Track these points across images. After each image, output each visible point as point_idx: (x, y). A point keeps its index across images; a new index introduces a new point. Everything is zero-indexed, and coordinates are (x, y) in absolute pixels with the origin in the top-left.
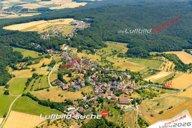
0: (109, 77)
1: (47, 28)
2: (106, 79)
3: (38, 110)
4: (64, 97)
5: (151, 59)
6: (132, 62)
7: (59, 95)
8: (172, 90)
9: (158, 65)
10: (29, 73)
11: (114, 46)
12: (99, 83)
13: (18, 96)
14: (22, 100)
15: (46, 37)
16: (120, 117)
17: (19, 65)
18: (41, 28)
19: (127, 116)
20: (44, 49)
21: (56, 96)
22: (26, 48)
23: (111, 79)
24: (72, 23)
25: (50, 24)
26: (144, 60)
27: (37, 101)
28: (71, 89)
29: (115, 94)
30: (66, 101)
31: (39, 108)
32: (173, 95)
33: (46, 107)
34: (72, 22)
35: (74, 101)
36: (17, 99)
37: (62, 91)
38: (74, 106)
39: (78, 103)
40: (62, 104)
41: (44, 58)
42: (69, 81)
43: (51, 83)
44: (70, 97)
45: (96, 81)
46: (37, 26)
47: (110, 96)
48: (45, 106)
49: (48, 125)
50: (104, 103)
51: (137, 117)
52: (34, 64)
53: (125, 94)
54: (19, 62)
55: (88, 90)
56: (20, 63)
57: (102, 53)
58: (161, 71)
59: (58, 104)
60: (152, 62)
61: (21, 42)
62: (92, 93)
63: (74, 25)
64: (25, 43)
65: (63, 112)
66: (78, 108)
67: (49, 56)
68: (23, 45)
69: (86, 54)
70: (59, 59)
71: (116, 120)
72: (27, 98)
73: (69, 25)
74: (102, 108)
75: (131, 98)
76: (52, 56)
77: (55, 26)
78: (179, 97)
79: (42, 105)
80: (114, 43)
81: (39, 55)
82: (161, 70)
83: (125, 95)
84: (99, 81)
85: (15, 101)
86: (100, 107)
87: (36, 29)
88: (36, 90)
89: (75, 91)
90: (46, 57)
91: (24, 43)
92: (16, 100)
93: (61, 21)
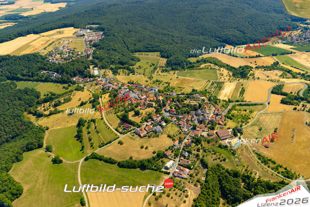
0: (188, 105)
1: (49, 46)
2: (185, 109)
3: (125, 178)
4: (149, 148)
5: (200, 69)
6: (185, 76)
7: (142, 147)
8: (257, 106)
9: (214, 75)
10: (68, 120)
11: (147, 59)
12: (180, 117)
13: (79, 163)
14: (90, 167)
15: (57, 60)
16: (236, 159)
17: (43, 109)
18: (40, 47)
19: (242, 156)
20: (68, 79)
21: (137, 149)
22: (37, 81)
23: (191, 108)
24: (77, 35)
25: (48, 39)
26: (193, 71)
27: (115, 164)
28: (152, 134)
29: (209, 128)
30: (156, 154)
31: (124, 174)
32: (262, 112)
33: (133, 169)
34: (76, 32)
35: (166, 150)
36: (82, 167)
37: (141, 140)
38: (170, 157)
39: (172, 152)
40: (154, 159)
41: (75, 91)
42: (141, 122)
43: (116, 130)
44: (157, 146)
45: (174, 114)
46: (31, 44)
47: (204, 131)
48: (130, 168)
49: (156, 199)
50: (203, 143)
51: (252, 153)
52: (64, 103)
53: (219, 124)
54: (39, 103)
55: (172, 129)
56: (43, 106)
57: (141, 71)
58: (224, 82)
59: (149, 161)
60: (205, 72)
61: (24, 72)
62: (180, 133)
63: (81, 36)
64: (32, 73)
65: (163, 172)
66: (177, 159)
67: (80, 87)
68: (29, 76)
69: (125, 75)
70: (97, 89)
71: (234, 165)
72: (95, 162)
73: (75, 37)
74: (205, 151)
75: (229, 128)
76: (85, 86)
77: (57, 40)
78: (271, 113)
79: (126, 168)
80: (145, 55)
81: (64, 88)
82: (222, 81)
83: (220, 126)
84: (178, 114)
85: (81, 172)
86: (201, 150)
87: (33, 49)
88: (102, 146)
89: (158, 135)
90: (76, 90)
91: (30, 73)
92: (81, 169)
93: (60, 33)
